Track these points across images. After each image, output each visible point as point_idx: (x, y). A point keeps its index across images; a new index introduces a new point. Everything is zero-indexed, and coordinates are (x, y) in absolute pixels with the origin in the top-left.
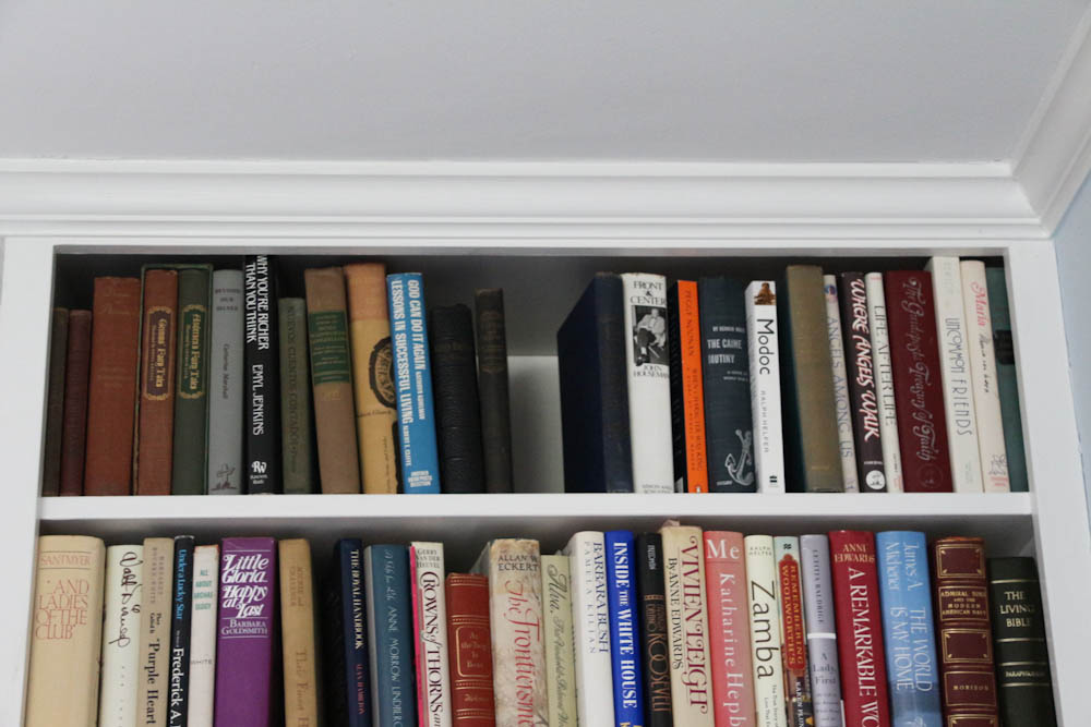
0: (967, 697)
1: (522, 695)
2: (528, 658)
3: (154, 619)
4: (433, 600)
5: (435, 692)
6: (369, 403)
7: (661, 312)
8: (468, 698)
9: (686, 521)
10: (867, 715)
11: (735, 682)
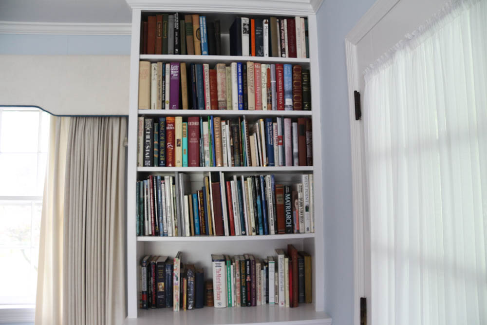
0: (297, 92)
1: (222, 90)
2: (223, 84)
3: (159, 76)
4: (207, 74)
5: (207, 89)
6: (196, 39)
7: (248, 25)
8: (213, 91)
9: (251, 61)
10: (280, 95)
11: (258, 89)
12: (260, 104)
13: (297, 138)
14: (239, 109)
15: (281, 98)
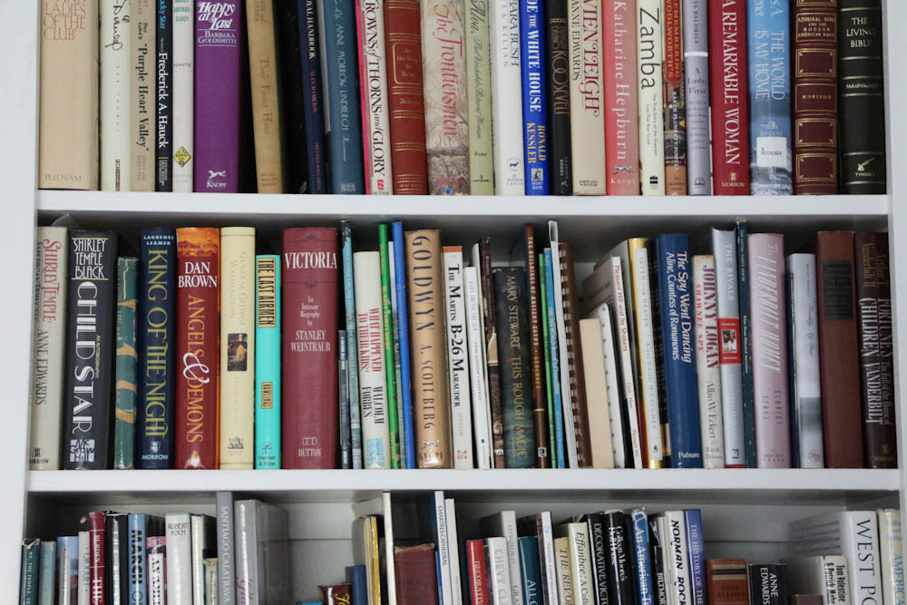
0: (813, 104)
1: (447, 100)
2: (453, 70)
3: (142, 28)
4: (373, 20)
5: (375, 96)
8: (403, 102)
10: (729, 119)
11: (623, 91)
12: (633, 166)
13: (813, 329)
14: (528, 191)
15: (733, 132)
